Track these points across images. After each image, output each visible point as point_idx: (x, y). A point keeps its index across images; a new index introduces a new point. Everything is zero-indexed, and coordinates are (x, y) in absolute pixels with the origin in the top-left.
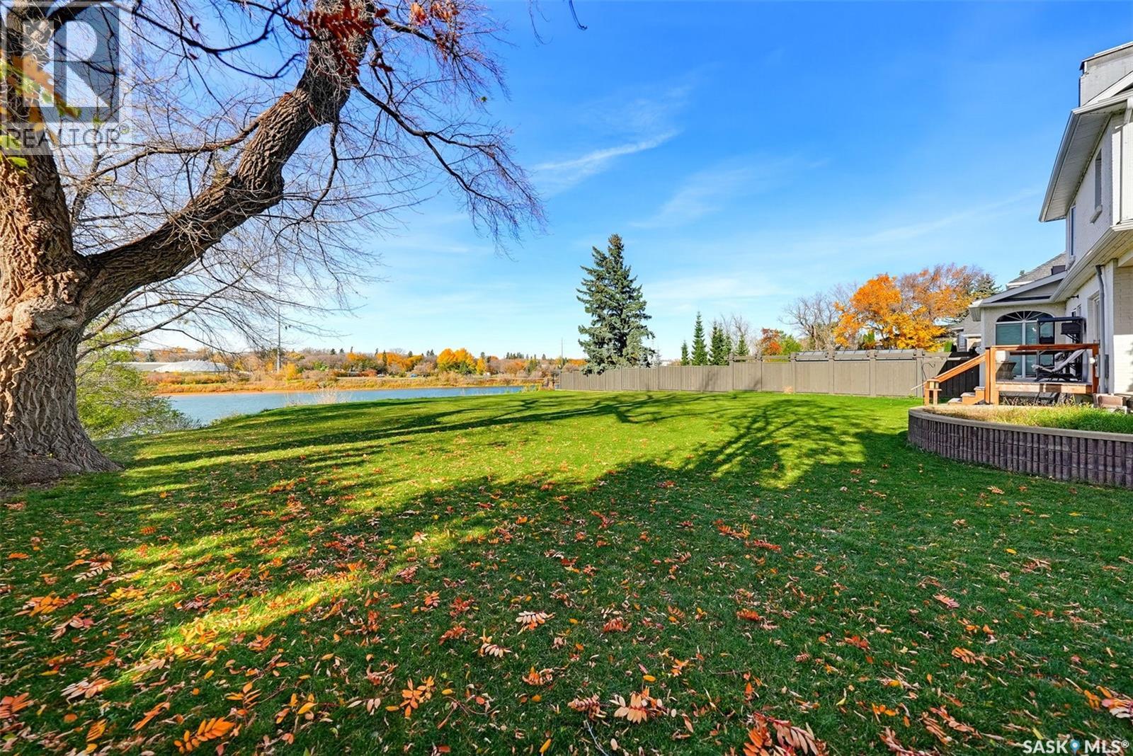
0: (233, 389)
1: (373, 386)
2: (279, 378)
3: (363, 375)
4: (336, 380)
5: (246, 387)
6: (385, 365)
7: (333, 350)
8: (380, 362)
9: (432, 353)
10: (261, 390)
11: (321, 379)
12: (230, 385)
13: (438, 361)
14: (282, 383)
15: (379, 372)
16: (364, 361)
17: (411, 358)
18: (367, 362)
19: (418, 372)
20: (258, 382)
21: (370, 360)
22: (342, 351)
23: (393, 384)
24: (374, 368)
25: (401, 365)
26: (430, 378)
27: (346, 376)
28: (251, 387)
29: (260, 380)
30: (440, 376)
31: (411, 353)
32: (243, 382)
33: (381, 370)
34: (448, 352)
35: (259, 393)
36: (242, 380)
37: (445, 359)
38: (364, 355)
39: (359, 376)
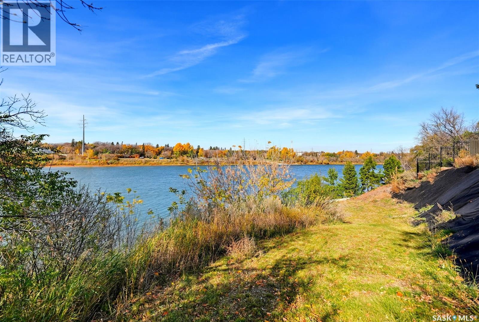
0: (56, 164)
1: (140, 164)
2: (84, 158)
3: (132, 157)
4: (118, 160)
5: (64, 163)
6: (144, 152)
7: (113, 143)
8: (141, 150)
9: (168, 146)
10: (73, 165)
11: (109, 159)
12: (55, 162)
13: (174, 150)
14: (85, 161)
15: (141, 156)
16: (132, 149)
17: (158, 148)
18: (133, 150)
19: (164, 156)
20: (71, 160)
21: (135, 148)
22: (118, 143)
23: (151, 162)
24: (138, 153)
25: (153, 152)
26: (172, 160)
27: (124, 158)
28: (67, 163)
29: (72, 159)
30: (178, 159)
31: (158, 145)
32: (62, 160)
33: (142, 155)
34: (180, 145)
35: (72, 166)
36: (61, 159)
37: (178, 149)
38: (132, 146)
39: (129, 157)
